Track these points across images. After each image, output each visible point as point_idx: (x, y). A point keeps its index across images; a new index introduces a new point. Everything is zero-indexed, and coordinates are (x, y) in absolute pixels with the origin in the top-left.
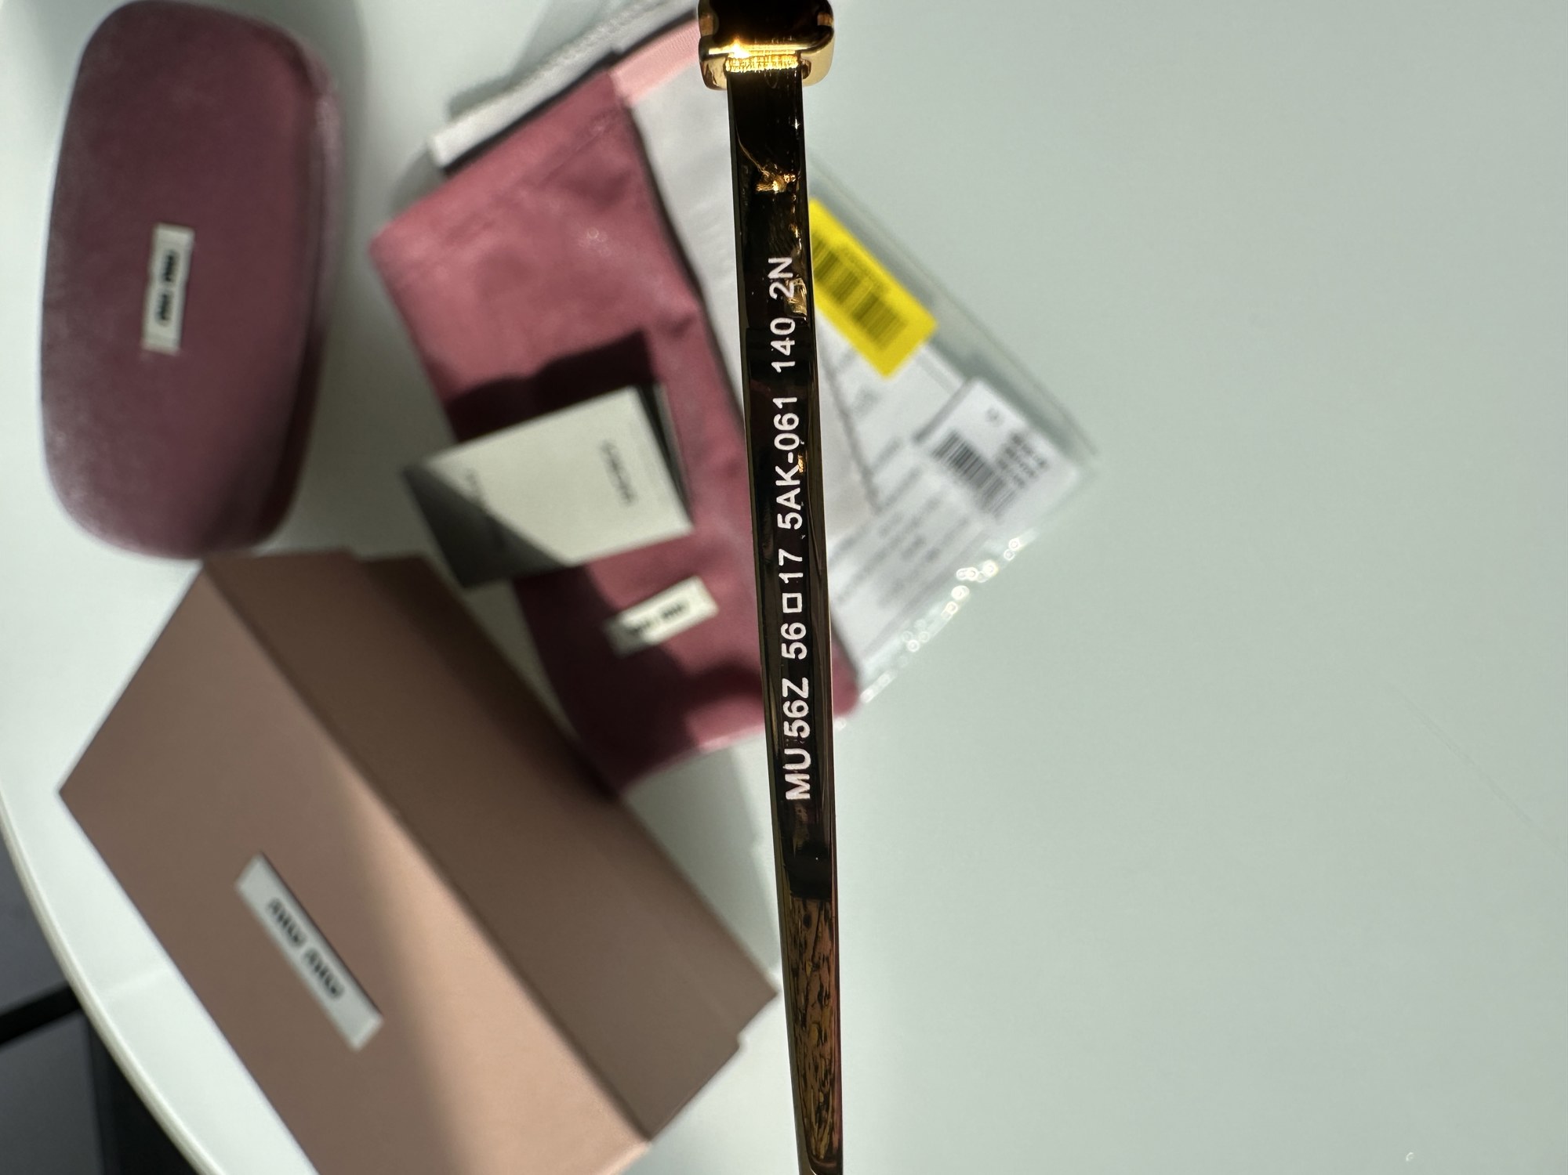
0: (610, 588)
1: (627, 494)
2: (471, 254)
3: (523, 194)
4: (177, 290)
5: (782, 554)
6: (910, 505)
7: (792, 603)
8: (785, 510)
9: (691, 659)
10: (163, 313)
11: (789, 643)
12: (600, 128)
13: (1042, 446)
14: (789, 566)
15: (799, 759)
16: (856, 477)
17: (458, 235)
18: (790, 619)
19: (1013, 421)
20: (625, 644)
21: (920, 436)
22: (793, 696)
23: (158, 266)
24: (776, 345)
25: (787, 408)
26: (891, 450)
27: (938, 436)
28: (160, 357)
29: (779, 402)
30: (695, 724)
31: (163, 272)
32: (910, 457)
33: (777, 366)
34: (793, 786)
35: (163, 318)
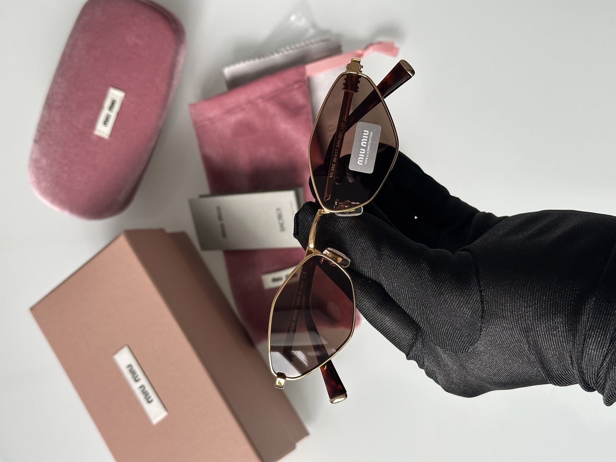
2: (233, 119)
3: (260, 101)
4: (113, 115)
5: (336, 150)
7: (336, 155)
8: (338, 145)
10: (106, 122)
11: (334, 160)
12: (296, 86)
14: (336, 151)
15: (332, 173)
17: (230, 112)
18: (335, 157)
22: (333, 166)
23: (107, 103)
24: (342, 126)
25: (341, 133)
28: (100, 139)
29: (340, 132)
31: (110, 106)
33: (341, 128)
34: (330, 176)
35: (105, 124)
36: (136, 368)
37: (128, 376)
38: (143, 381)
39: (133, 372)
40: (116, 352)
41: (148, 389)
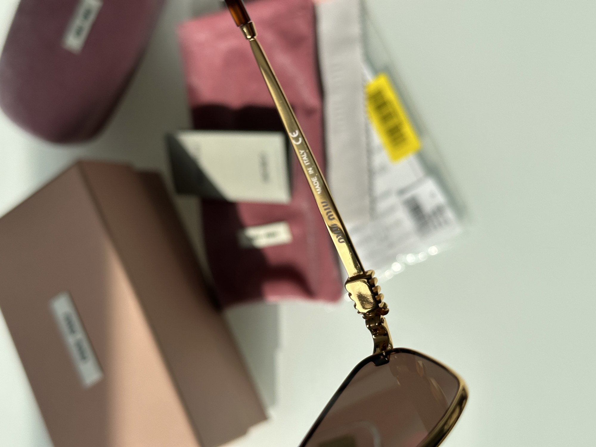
0: (245, 215)
1: (265, 177)
6: (389, 220)
9: (273, 259)
13: (449, 214)
16: (367, 201)
19: (440, 199)
20: (244, 243)
21: (401, 192)
26: (387, 194)
27: (408, 195)
30: (267, 288)
32: (394, 200)
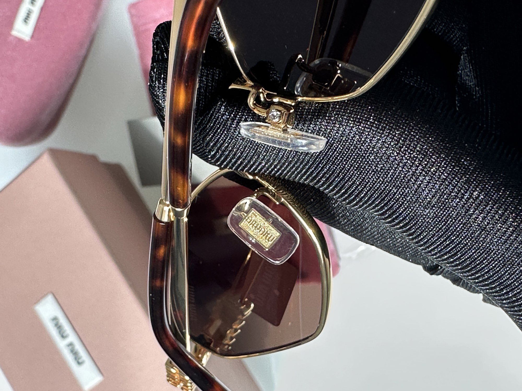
4: (36, 10)
28: (19, 41)
35: (25, 21)
36: (63, 321)
37: (54, 332)
38: (72, 338)
39: (59, 327)
40: (38, 301)
41: (79, 347)
